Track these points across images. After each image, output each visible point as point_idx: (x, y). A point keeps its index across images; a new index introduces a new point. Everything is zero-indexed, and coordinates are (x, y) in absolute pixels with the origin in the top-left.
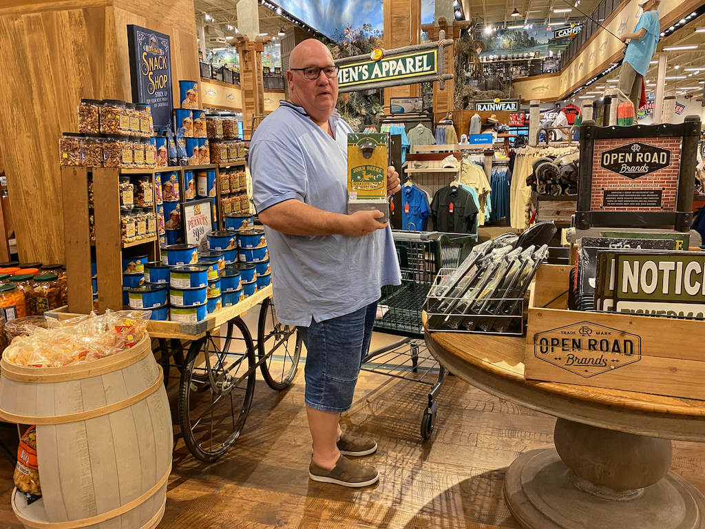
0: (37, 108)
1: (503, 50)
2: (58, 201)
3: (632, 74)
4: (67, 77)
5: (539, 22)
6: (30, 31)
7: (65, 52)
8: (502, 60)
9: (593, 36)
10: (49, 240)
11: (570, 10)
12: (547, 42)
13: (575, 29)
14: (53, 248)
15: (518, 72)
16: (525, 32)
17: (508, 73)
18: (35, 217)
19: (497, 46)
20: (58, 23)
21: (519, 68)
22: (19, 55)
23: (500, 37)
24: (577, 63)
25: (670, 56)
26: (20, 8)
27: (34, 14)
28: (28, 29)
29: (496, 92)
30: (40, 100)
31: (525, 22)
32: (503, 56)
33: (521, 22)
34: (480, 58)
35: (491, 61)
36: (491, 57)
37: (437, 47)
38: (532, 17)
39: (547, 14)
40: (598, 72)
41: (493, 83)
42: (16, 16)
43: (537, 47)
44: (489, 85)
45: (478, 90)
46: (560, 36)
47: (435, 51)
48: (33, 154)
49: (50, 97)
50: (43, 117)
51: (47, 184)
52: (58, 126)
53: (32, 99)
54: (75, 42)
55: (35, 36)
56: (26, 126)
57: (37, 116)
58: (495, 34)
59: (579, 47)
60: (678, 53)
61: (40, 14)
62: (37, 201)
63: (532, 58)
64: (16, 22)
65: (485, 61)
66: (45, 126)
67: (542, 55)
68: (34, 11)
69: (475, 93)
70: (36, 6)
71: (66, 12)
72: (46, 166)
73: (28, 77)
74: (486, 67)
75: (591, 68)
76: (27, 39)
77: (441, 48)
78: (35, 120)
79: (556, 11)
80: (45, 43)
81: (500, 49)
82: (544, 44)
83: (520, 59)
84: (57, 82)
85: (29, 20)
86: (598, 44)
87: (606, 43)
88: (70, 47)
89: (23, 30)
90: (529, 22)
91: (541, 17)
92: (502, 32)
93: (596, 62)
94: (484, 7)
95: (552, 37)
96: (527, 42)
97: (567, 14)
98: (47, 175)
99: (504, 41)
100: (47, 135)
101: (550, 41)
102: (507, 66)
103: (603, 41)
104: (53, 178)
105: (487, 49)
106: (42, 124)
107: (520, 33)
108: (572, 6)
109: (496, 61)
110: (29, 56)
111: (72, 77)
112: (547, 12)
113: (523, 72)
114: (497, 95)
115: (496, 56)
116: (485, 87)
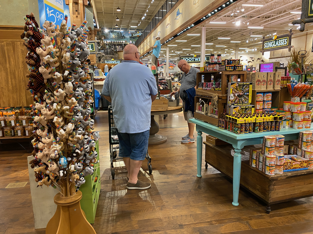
0: (8, 65)
1: (113, 39)
2: (13, 90)
3: (155, 57)
4: (18, 58)
5: (126, 29)
6: (7, 46)
7: (18, 52)
8: (113, 43)
9: (145, 38)
10: (9, 101)
11: (136, 27)
12: (129, 37)
13: (139, 34)
14: (10, 103)
15: (119, 48)
16: (121, 33)
17: (116, 48)
18: (5, 94)
19: (110, 37)
20: (16, 45)
21: (119, 46)
22: (3, 51)
23: (111, 34)
24: (141, 47)
25: (170, 47)
26: (4, 40)
27: (9, 42)
28: (6, 45)
29: (111, 56)
30: (9, 63)
31: (121, 29)
32: (113, 41)
33: (119, 29)
34: (104, 41)
35: (108, 43)
36: (108, 41)
37: (94, 42)
38: (123, 27)
39: (128, 27)
40: (148, 51)
41: (110, 52)
42: (3, 42)
43: (126, 39)
44: (108, 52)
45: (104, 54)
46: (134, 36)
47: (94, 44)
48: (5, 78)
49: (12, 63)
50: (10, 67)
51: (9, 85)
52: (15, 70)
53: (6, 63)
54: (22, 50)
55: (9, 47)
56: (3, 70)
57: (8, 67)
58: (109, 32)
59: (141, 41)
60: (172, 47)
61: (11, 42)
62: (6, 90)
63: (124, 43)
64: (2, 43)
65: (106, 43)
66: (10, 70)
67: (128, 42)
68: (9, 41)
69: (103, 56)
70: (10, 40)
71: (19, 42)
72: (10, 80)
73: (6, 57)
74: (106, 45)
75: (145, 50)
76: (6, 48)
77: (96, 43)
78: (7, 68)
79: (131, 26)
80: (12, 49)
81: (111, 38)
82: (128, 38)
83: (120, 43)
84: (15, 59)
85: (7, 44)
86: (147, 42)
87: (149, 42)
88: (20, 50)
89: (5, 45)
90: (122, 29)
91: (126, 28)
92: (112, 32)
93: (147, 48)
94: (104, 22)
95: (131, 36)
96: (121, 37)
97: (136, 28)
98: (10, 83)
99: (113, 36)
100: (11, 73)
101: (130, 37)
102: (115, 45)
103: (148, 41)
104: (12, 84)
105: (106, 38)
106: (9, 69)
107: (119, 33)
108: (137, 25)
109: (110, 43)
110: (6, 52)
111: (20, 58)
112: (128, 26)
113: (121, 48)
114: (112, 57)
115: (110, 41)
116: (107, 53)
